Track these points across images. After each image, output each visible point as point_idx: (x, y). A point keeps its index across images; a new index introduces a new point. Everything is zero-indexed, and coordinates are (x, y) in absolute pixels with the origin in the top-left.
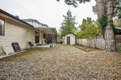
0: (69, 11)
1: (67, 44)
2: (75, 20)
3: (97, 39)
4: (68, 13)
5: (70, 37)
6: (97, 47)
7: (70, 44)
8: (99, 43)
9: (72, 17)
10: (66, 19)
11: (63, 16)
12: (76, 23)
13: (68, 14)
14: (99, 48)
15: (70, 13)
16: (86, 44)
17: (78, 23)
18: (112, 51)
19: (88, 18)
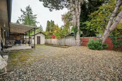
0: (29, 7)
1: (37, 44)
2: (36, 19)
3: (66, 39)
4: (27, 8)
5: (40, 37)
6: (66, 45)
7: (41, 44)
8: (67, 42)
9: (33, 15)
10: (24, 14)
11: (21, 10)
12: (37, 22)
13: (27, 10)
14: (68, 45)
15: (31, 10)
16: (56, 43)
17: (39, 23)
18: (80, 46)
19: (51, 21)
